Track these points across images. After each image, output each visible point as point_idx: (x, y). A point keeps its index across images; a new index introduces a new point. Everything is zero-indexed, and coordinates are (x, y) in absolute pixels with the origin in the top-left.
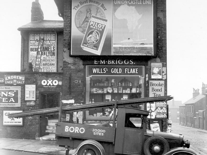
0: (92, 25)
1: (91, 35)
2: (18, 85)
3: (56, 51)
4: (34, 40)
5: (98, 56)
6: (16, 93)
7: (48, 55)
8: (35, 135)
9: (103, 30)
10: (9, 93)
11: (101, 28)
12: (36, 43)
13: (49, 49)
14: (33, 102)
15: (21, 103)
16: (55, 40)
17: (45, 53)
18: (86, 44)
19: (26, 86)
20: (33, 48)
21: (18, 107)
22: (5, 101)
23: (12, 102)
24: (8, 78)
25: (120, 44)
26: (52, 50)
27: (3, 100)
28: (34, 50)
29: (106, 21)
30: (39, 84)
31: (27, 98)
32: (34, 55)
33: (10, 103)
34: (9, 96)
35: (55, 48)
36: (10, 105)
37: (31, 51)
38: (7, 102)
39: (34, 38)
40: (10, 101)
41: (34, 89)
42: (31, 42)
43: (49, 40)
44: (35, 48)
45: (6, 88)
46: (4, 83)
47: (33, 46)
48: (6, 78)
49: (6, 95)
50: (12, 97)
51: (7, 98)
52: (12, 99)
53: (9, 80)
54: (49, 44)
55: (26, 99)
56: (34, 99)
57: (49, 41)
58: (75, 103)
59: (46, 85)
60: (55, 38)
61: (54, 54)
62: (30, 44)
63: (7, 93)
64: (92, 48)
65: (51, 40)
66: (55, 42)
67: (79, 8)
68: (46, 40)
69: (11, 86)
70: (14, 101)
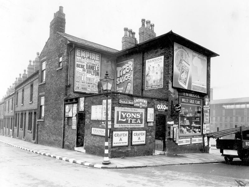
0: (183, 66)
1: (183, 74)
2: (143, 108)
3: (99, 72)
4: (80, 57)
5: (186, 90)
6: (141, 115)
7: (93, 74)
8: (152, 151)
9: (188, 71)
10: (137, 115)
11: (187, 70)
12: (82, 60)
13: (94, 68)
14: (152, 123)
15: (145, 123)
16: (99, 61)
17: (90, 72)
18: (181, 79)
19: (148, 109)
20: (79, 65)
21: (142, 128)
22: (134, 122)
23: (138, 123)
24: (136, 101)
25: (195, 83)
26: (97, 70)
27: (133, 121)
28: (80, 67)
29: (189, 65)
30: (156, 108)
31: (149, 119)
32: (80, 72)
33: (137, 124)
34: (137, 117)
35: (99, 69)
36: (137, 126)
37: (77, 67)
38: (135, 123)
39: (80, 54)
40: (138, 122)
41: (153, 112)
42: (77, 57)
43: (93, 59)
44: (81, 65)
45: (134, 110)
46: (133, 105)
47: (79, 62)
48: (135, 101)
49: (135, 117)
50: (139, 119)
51: (135, 120)
52: (139, 120)
53: (137, 103)
54: (94, 63)
55: (148, 121)
56: (153, 121)
57: (94, 61)
58: (174, 124)
59: (160, 109)
60: (99, 59)
61: (98, 74)
62: (76, 60)
63: (135, 114)
64: (183, 84)
65: (95, 60)
66: (99, 63)
67: (178, 51)
68: (91, 59)
69: (138, 108)
70: (140, 123)
